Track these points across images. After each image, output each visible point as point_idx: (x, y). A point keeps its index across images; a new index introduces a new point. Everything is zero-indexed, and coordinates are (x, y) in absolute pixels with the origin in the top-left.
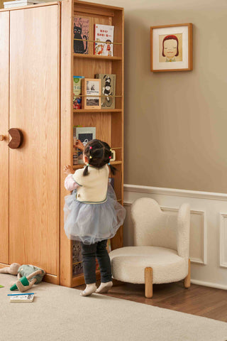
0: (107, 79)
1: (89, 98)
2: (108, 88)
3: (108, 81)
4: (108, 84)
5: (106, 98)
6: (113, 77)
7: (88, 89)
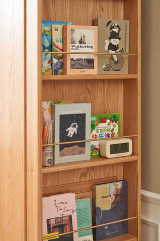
0: (112, 28)
1: (75, 57)
2: (115, 42)
3: (116, 30)
4: (114, 35)
5: (112, 58)
6: (124, 24)
7: (73, 42)
